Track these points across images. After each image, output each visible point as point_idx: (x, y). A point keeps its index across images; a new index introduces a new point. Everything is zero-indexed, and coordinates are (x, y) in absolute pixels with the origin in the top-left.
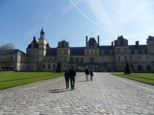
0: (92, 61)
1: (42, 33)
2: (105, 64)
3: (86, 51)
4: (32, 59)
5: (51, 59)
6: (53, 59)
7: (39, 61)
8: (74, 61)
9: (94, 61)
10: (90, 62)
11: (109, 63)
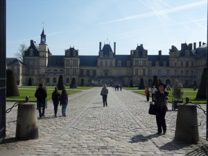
0: (106, 74)
1: (43, 36)
2: (121, 78)
3: (99, 61)
4: (31, 70)
5: (56, 70)
6: (59, 71)
7: (41, 73)
8: (85, 73)
9: (109, 75)
10: (104, 75)
11: (125, 76)
